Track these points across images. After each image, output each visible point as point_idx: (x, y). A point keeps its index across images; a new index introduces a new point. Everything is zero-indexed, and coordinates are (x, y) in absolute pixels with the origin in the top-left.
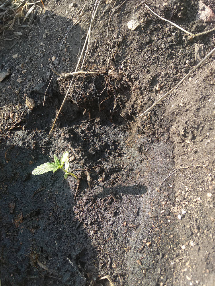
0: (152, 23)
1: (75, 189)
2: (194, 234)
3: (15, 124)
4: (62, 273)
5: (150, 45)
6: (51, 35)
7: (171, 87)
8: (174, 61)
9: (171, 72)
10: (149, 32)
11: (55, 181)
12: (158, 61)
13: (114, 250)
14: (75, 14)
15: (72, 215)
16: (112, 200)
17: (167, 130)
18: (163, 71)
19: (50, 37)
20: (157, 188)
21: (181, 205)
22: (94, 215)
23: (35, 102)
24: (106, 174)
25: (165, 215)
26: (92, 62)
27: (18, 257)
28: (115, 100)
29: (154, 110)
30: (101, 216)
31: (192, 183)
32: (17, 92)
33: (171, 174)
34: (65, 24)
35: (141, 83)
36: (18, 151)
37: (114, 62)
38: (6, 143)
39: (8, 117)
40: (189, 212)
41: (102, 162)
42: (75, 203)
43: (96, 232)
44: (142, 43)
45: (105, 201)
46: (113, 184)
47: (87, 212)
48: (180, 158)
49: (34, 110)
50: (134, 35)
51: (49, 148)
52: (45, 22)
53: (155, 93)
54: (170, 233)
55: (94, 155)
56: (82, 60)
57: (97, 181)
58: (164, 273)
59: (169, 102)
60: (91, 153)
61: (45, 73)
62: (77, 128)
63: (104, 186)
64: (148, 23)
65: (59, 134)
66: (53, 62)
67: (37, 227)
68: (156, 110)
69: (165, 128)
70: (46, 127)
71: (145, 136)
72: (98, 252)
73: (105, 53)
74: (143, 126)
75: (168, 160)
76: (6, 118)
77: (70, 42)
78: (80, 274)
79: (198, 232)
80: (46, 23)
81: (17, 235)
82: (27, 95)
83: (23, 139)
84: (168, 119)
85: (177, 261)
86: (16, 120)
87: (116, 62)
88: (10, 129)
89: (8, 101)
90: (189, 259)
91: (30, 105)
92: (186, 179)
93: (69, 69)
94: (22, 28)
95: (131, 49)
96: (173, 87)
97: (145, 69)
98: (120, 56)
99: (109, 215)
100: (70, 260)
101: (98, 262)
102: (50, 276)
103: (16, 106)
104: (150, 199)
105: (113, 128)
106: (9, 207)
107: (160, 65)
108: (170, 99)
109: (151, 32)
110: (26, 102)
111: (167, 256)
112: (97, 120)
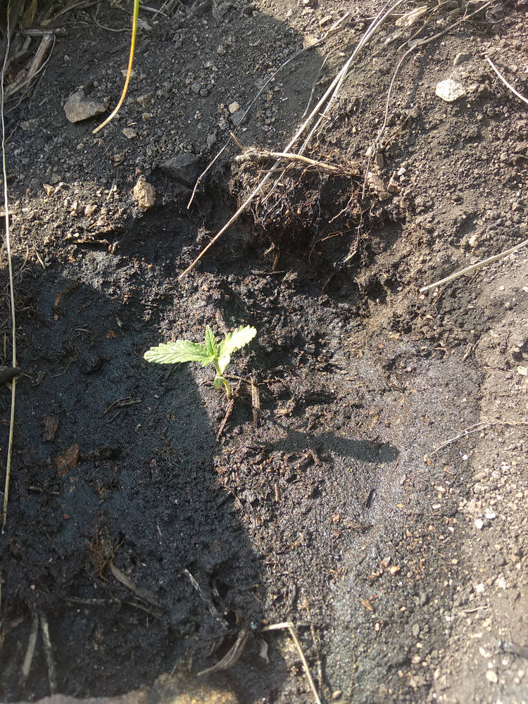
0: (491, 99)
1: (220, 419)
2: (508, 564)
3: (94, 234)
4: (168, 601)
5: (475, 144)
6: (240, 52)
7: (503, 246)
8: (518, 194)
9: (509, 215)
10: (480, 117)
11: (168, 390)
12: (483, 185)
13: (306, 571)
14: (312, 24)
15: (208, 475)
16: (310, 462)
17: (475, 335)
18: (490, 209)
19: (235, 55)
20: (426, 456)
21: (486, 501)
22: (264, 485)
23: (158, 196)
24: (296, 401)
25: (443, 516)
26: (330, 142)
27: (54, 546)
28: (356, 243)
29: (454, 287)
30: (278, 491)
31: (519, 458)
32: (117, 157)
33: (468, 430)
34: (281, 39)
35: (436, 221)
36: (85, 300)
37: (384, 156)
38: (61, 272)
39: (80, 211)
40: (504, 518)
41: (285, 375)
42: (217, 449)
43: (265, 524)
44: (460, 135)
45: (291, 459)
46: (314, 427)
47: (247, 475)
48: (498, 402)
49: (149, 212)
50: (446, 112)
51: (162, 311)
52: (224, 16)
53: (462, 251)
54: (450, 555)
55: (268, 354)
56: (306, 132)
57: (272, 413)
58: (426, 637)
59: (493, 277)
60: (264, 348)
61: (203, 134)
62: (238, 283)
63: (288, 428)
64: (484, 97)
65: (195, 284)
66: (230, 115)
67: (113, 486)
68: (459, 288)
69: (472, 331)
70: (166, 259)
71: (414, 338)
72: (266, 567)
73: (367, 132)
74: (412, 316)
75: (465, 400)
76: (74, 212)
77: (286, 82)
78: (213, 611)
79: (517, 562)
80: (227, 21)
81: (57, 496)
82: (142, 173)
83: (105, 274)
84: (483, 312)
85: (462, 614)
86: (99, 223)
87: (388, 158)
88: (79, 241)
89: (87, 173)
90: (490, 614)
91: (143, 197)
92: (506, 448)
93: (270, 141)
94: (145, 13)
95: (430, 140)
96: (509, 247)
97: (451, 193)
98: (400, 149)
99: (299, 492)
100: (190, 575)
101: (266, 589)
102: (135, 605)
103: (107, 192)
104: (404, 476)
105: (321, 305)
106: (43, 426)
107: (487, 193)
108: (496, 272)
109: (484, 117)
110: (136, 188)
111: (436, 601)
112: (291, 276)
